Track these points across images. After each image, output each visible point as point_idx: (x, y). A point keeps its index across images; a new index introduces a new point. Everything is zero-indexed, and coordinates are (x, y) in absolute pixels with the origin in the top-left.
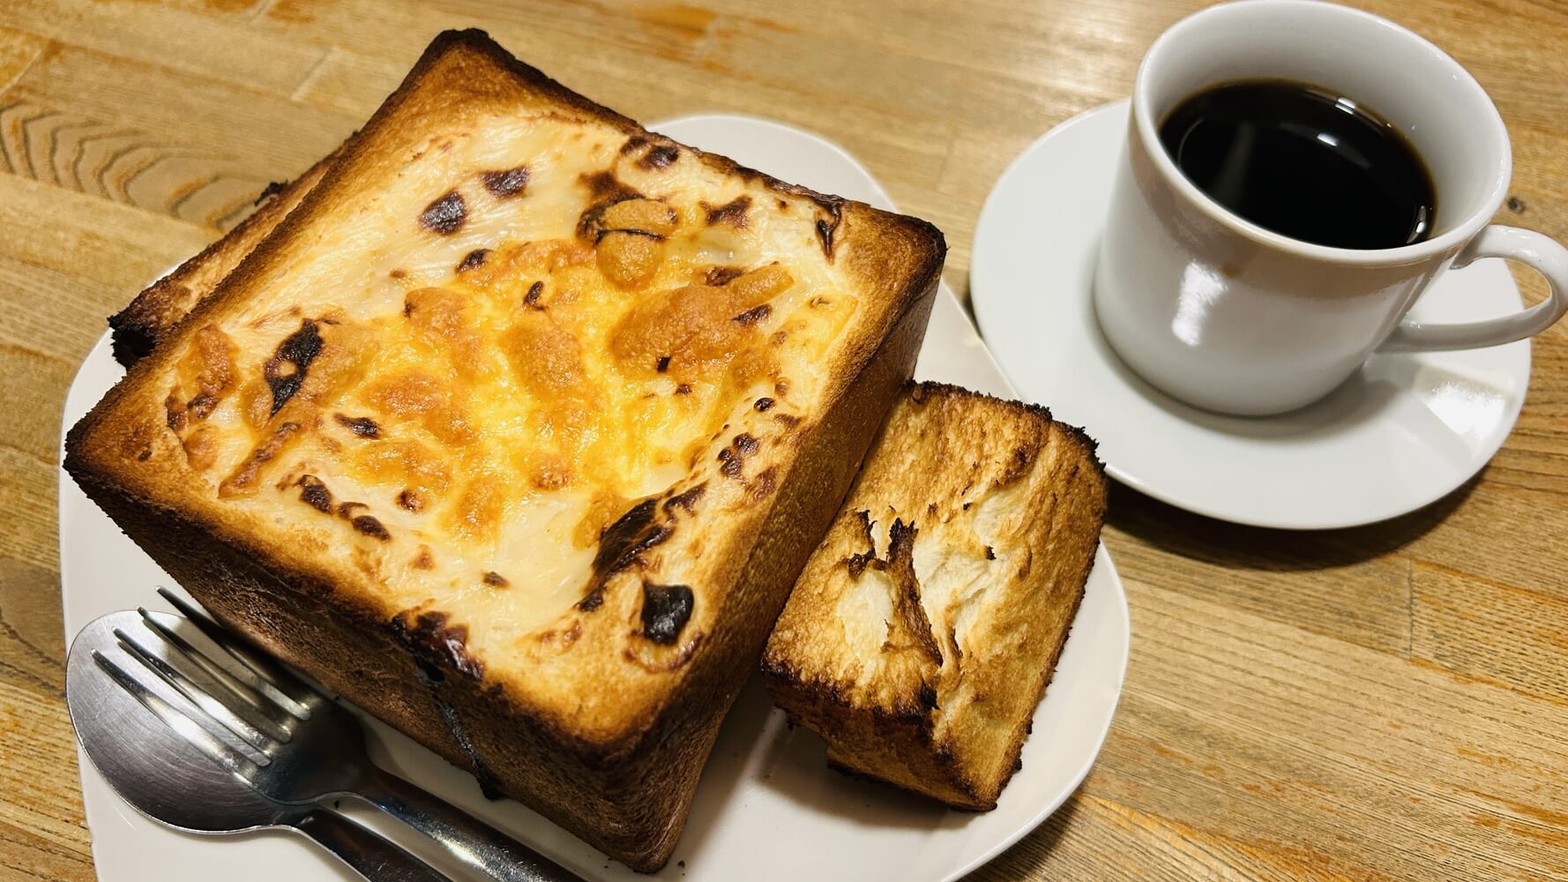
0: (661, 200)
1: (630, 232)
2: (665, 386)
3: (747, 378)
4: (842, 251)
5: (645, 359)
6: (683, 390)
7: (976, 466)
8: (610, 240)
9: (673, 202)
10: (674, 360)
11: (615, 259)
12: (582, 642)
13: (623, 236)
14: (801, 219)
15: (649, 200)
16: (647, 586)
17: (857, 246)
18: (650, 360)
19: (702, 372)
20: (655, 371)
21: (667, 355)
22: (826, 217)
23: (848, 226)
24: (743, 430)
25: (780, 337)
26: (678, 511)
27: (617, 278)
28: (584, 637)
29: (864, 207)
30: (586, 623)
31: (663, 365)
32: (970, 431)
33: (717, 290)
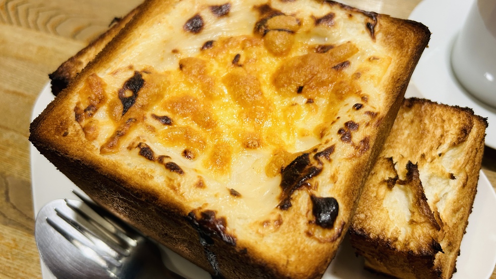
0: (293, 15)
1: (280, 30)
2: (302, 100)
3: (343, 95)
4: (379, 36)
5: (291, 87)
6: (310, 101)
7: (442, 136)
8: (270, 34)
9: (298, 16)
10: (305, 87)
11: (273, 43)
12: (283, 226)
13: (276, 32)
14: (358, 22)
15: (288, 16)
16: (313, 198)
17: (387, 33)
18: (294, 88)
19: (319, 93)
20: (296, 93)
21: (302, 85)
22: (370, 21)
23: (381, 25)
24: (348, 119)
25: (357, 75)
26: (322, 159)
27: (274, 51)
28: (284, 223)
29: (387, 16)
30: (285, 216)
31: (300, 90)
32: (436, 120)
33: (323, 55)
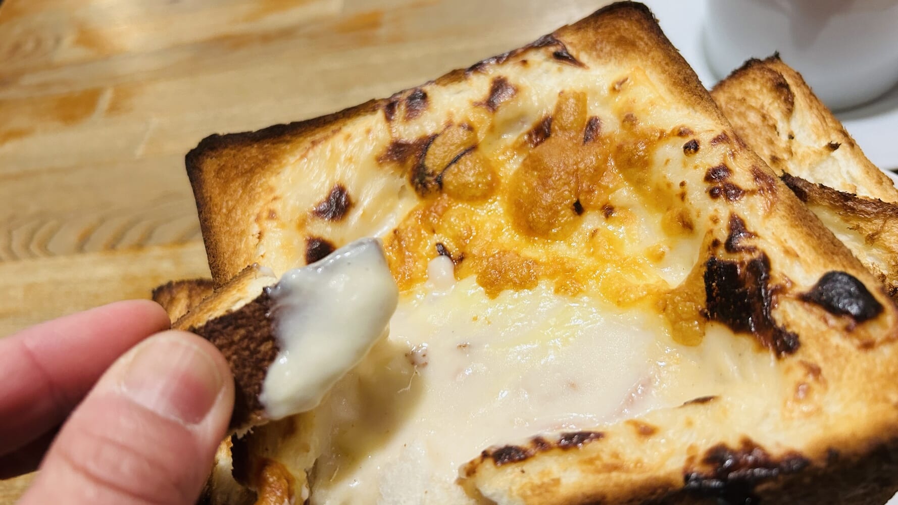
0: (449, 125)
1: (455, 161)
2: (592, 221)
3: (645, 156)
4: (583, 58)
5: (563, 216)
6: (608, 211)
8: (448, 178)
9: (457, 119)
10: (582, 198)
11: (465, 185)
12: (824, 372)
13: (453, 166)
14: (540, 64)
15: (443, 133)
16: (804, 298)
17: (592, 47)
18: (566, 215)
19: (606, 188)
20: (578, 217)
21: (575, 200)
22: (552, 49)
23: (571, 44)
24: (702, 173)
25: (629, 120)
26: (743, 242)
27: (478, 194)
28: (821, 365)
29: (565, 28)
30: (810, 356)
31: (578, 209)
33: (552, 140)
